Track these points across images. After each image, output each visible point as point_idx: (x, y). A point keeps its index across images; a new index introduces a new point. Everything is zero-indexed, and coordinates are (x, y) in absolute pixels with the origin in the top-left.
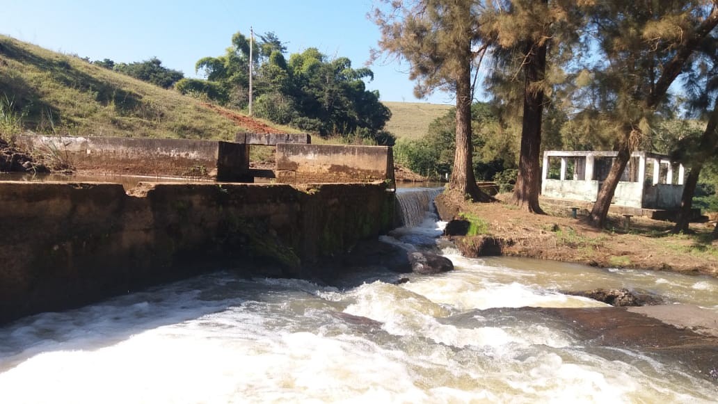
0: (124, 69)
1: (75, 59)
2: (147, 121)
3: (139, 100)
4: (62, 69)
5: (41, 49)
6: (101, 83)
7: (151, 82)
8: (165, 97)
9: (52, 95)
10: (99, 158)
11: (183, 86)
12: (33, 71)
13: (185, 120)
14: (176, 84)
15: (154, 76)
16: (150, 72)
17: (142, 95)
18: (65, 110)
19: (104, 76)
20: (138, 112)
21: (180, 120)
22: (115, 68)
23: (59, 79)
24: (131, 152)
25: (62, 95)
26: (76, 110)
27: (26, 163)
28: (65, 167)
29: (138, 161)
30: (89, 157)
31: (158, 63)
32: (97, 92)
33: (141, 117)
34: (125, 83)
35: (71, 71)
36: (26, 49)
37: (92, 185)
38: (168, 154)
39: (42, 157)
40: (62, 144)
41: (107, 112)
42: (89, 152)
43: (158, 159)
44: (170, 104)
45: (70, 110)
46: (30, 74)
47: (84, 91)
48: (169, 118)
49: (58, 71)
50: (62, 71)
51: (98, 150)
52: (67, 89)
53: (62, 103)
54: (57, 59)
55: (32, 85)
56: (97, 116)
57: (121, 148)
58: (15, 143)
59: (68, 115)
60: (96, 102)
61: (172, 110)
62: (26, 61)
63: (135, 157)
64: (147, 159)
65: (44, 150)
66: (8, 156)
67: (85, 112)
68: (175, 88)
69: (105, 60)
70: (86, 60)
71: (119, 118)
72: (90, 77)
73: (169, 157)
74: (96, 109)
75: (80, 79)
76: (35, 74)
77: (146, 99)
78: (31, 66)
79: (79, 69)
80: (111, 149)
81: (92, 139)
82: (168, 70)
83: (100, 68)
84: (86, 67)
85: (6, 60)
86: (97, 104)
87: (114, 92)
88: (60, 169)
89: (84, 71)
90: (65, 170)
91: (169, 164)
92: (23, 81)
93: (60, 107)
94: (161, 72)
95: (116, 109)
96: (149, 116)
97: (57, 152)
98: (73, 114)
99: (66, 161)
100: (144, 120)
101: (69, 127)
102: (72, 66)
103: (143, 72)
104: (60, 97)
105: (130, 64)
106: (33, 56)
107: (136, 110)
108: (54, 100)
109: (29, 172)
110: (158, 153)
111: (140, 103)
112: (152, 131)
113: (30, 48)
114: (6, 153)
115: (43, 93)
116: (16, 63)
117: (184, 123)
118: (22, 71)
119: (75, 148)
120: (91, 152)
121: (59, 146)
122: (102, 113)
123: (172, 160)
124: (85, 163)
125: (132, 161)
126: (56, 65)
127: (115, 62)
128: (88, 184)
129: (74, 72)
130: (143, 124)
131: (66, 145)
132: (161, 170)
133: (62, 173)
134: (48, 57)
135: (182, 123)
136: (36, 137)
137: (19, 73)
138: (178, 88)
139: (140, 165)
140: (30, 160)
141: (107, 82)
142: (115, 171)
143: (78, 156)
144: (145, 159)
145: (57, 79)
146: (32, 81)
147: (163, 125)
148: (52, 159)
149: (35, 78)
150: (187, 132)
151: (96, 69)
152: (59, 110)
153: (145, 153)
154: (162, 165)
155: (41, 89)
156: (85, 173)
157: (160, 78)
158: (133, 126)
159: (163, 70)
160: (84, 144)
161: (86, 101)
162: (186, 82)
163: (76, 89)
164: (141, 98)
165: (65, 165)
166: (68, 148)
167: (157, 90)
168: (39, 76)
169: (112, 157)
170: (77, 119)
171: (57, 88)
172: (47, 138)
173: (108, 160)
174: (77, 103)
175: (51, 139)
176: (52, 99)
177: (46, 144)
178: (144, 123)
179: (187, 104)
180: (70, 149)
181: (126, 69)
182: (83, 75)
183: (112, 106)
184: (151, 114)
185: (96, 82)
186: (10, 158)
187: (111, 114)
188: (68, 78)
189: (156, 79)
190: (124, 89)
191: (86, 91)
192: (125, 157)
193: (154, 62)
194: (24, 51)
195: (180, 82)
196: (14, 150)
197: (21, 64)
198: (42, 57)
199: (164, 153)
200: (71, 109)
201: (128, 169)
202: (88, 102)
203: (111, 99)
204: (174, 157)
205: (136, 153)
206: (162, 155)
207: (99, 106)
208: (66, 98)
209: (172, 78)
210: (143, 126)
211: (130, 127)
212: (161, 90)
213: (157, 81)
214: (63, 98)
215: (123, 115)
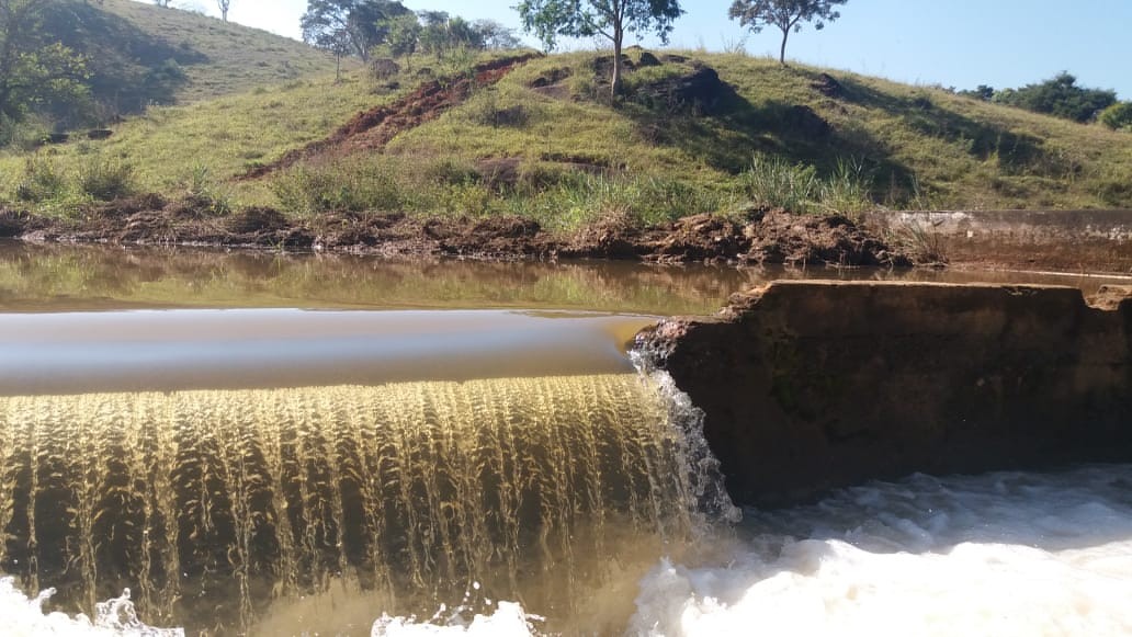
0: (1011, 98)
1: (939, 92)
2: (1052, 181)
3: (1039, 147)
4: (922, 110)
5: (891, 84)
6: (977, 125)
7: (1056, 114)
8: (1084, 138)
9: (904, 150)
10: (985, 243)
11: (1114, 117)
12: (879, 117)
13: (1120, 175)
14: (1103, 113)
15: (1062, 105)
16: (1054, 98)
17: (1043, 138)
18: (923, 171)
19: (983, 113)
20: (1036, 167)
21: (1111, 174)
22: (994, 98)
23: (915, 126)
24: (1039, 232)
25: (917, 149)
26: (939, 169)
27: (882, 252)
28: (934, 258)
29: (1050, 247)
30: (971, 243)
31: (1070, 80)
32: (972, 140)
33: (1042, 175)
34: (1016, 121)
35: (932, 111)
36: (871, 86)
37: (1036, 289)
38: (1105, 235)
39: (900, 244)
40: (930, 224)
41: (985, 171)
42: (970, 234)
43: (1085, 243)
44: (1092, 150)
45: (931, 171)
46: (876, 122)
47: (951, 141)
48: (1090, 173)
49: (913, 114)
50: (920, 113)
51: (985, 231)
52: (926, 139)
53: (920, 161)
54: (913, 95)
55: (879, 137)
56: (970, 177)
57: (1024, 226)
58: (865, 224)
59: (928, 178)
60: (970, 156)
61: (1094, 159)
62: (872, 103)
63: (1046, 241)
64: (1066, 244)
65: (905, 234)
66: (857, 243)
67: (953, 173)
68: (1100, 122)
69: (980, 87)
70: (951, 90)
71: (1005, 178)
72: (961, 118)
73: (1107, 241)
74: (969, 166)
75: (945, 122)
76: (883, 122)
77: (1050, 143)
78: (878, 111)
79: (944, 106)
80: (1007, 229)
81: (977, 215)
82: (1088, 90)
83: (974, 101)
84: (955, 102)
85: (845, 105)
86: (971, 159)
87: (999, 138)
88: (926, 262)
89: (951, 109)
90: (933, 264)
91: (1107, 252)
92: (867, 135)
93: (916, 168)
94: (1075, 96)
95: (1000, 165)
96: (1056, 171)
97: (922, 236)
98: (934, 177)
99: (935, 249)
100: (1046, 179)
101: (932, 197)
102: (934, 104)
103: (1041, 99)
104: (917, 152)
105: (1020, 90)
106: (880, 95)
107: (1034, 164)
108: (907, 158)
109: (884, 265)
110: (1087, 234)
111: (1040, 152)
112: (1060, 197)
113: (875, 85)
114: (856, 239)
115: (893, 148)
116: (859, 109)
117: (1117, 180)
118: (865, 119)
119: (949, 229)
120: (975, 235)
121: (925, 226)
122: (978, 171)
123: (1114, 245)
124: (963, 251)
125: (1040, 249)
126: (911, 105)
127: (995, 89)
128: (1028, 288)
129: (936, 112)
130: (1043, 185)
131: (935, 225)
132: (1090, 264)
133: (929, 267)
134: (901, 93)
135: (1115, 179)
136: (894, 214)
137: (862, 122)
138: (1105, 121)
139: (1054, 254)
140: (886, 248)
141: (987, 122)
142: (1011, 264)
143: (952, 240)
144: (1063, 244)
145: (912, 125)
146: (878, 132)
147: (1080, 186)
148: (915, 247)
149: (882, 128)
150: (1122, 195)
151: (970, 103)
152: (914, 172)
153: (1064, 235)
154: (1092, 254)
155: (891, 143)
156: (964, 268)
157: (1071, 107)
158: (1026, 190)
159: (1079, 92)
160: (964, 222)
161: (954, 155)
162: (1122, 109)
163: (939, 137)
164: (1041, 142)
165: (935, 253)
166: (939, 230)
167: (1069, 127)
168: (889, 125)
169: (1007, 242)
170: (940, 184)
171: (913, 139)
172: (908, 216)
173: (1001, 247)
174: (941, 158)
175: (914, 216)
176: (905, 155)
177: (907, 223)
178: (1047, 184)
179: (1124, 146)
180: (942, 230)
181: (1012, 98)
182: (951, 115)
183: (993, 160)
184: (1059, 168)
185: (969, 123)
186: (860, 246)
187: (991, 174)
188: (928, 122)
189: (1064, 108)
190: (1014, 131)
191: (956, 141)
192: (1028, 241)
193: (1062, 80)
194: (869, 89)
195: (1110, 110)
196: (864, 234)
197: (864, 109)
198: (893, 95)
199: (1098, 233)
200: (932, 169)
201: (1032, 261)
202: (958, 157)
203: (993, 148)
204: (1115, 241)
205: (1048, 234)
206: (1094, 237)
207: (973, 162)
208: (925, 153)
209: (1093, 103)
210: (1044, 189)
211: (1022, 193)
212: (1076, 128)
213: (1067, 112)
214: (921, 154)
215: (1011, 174)
